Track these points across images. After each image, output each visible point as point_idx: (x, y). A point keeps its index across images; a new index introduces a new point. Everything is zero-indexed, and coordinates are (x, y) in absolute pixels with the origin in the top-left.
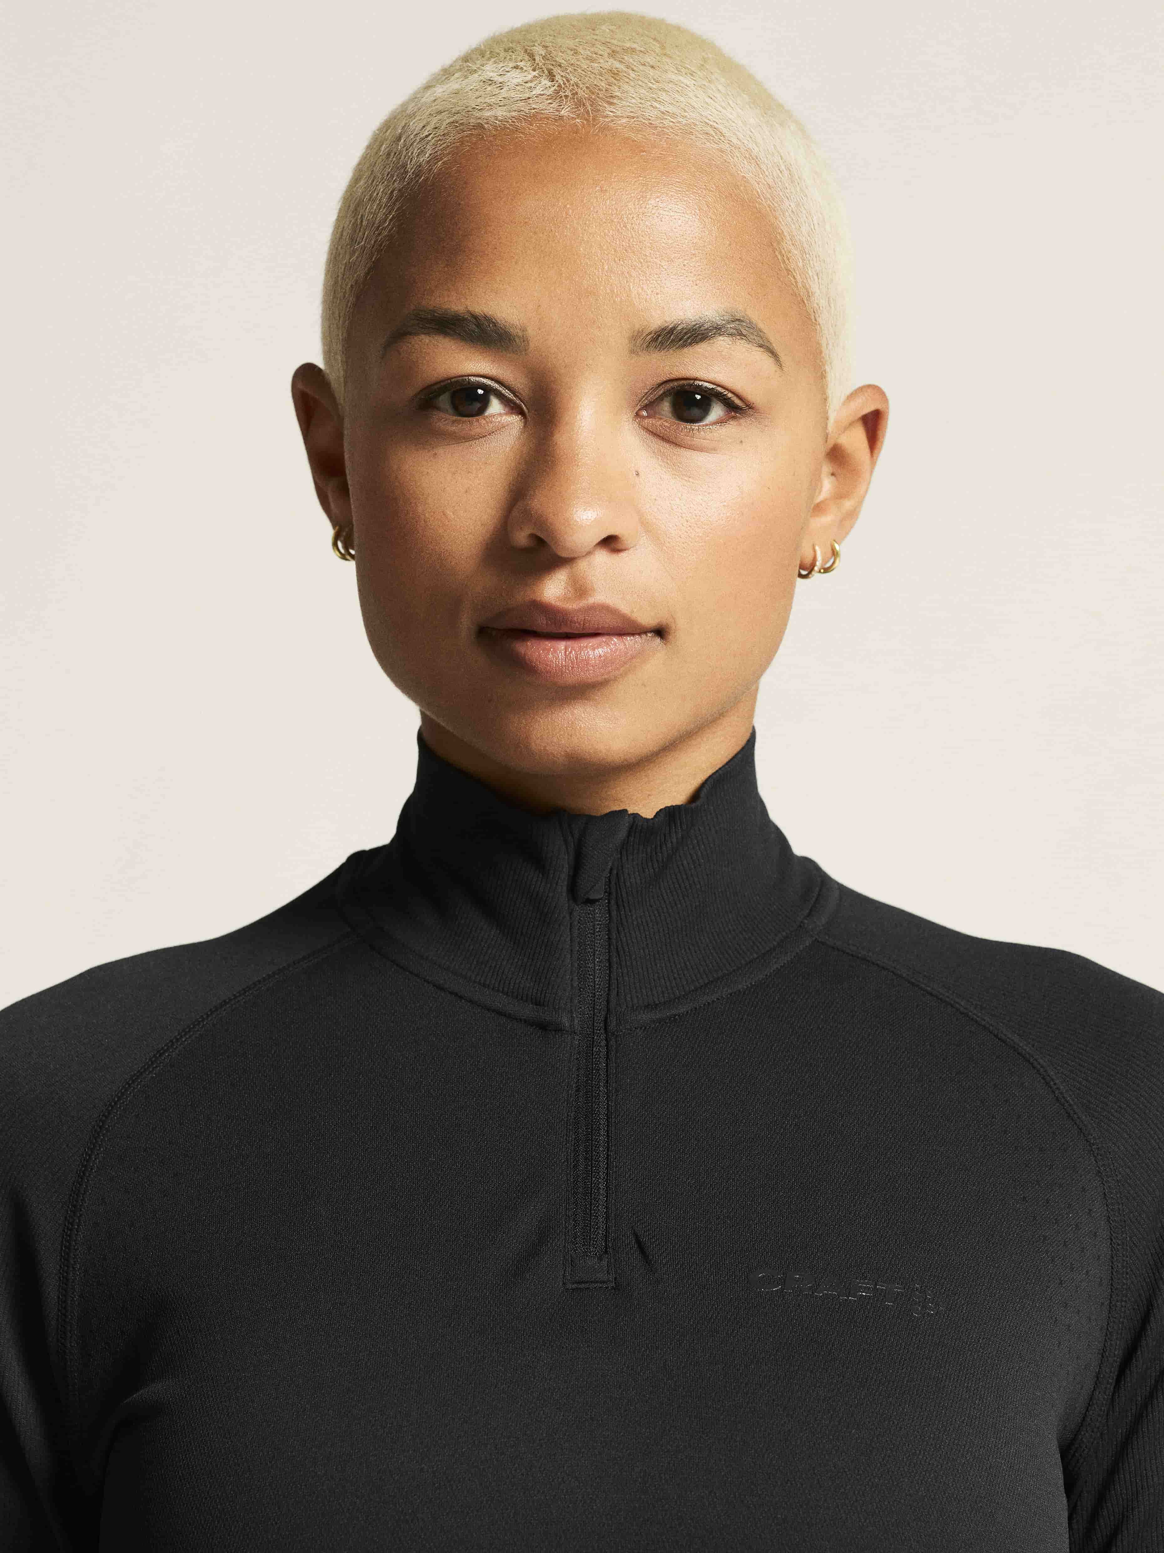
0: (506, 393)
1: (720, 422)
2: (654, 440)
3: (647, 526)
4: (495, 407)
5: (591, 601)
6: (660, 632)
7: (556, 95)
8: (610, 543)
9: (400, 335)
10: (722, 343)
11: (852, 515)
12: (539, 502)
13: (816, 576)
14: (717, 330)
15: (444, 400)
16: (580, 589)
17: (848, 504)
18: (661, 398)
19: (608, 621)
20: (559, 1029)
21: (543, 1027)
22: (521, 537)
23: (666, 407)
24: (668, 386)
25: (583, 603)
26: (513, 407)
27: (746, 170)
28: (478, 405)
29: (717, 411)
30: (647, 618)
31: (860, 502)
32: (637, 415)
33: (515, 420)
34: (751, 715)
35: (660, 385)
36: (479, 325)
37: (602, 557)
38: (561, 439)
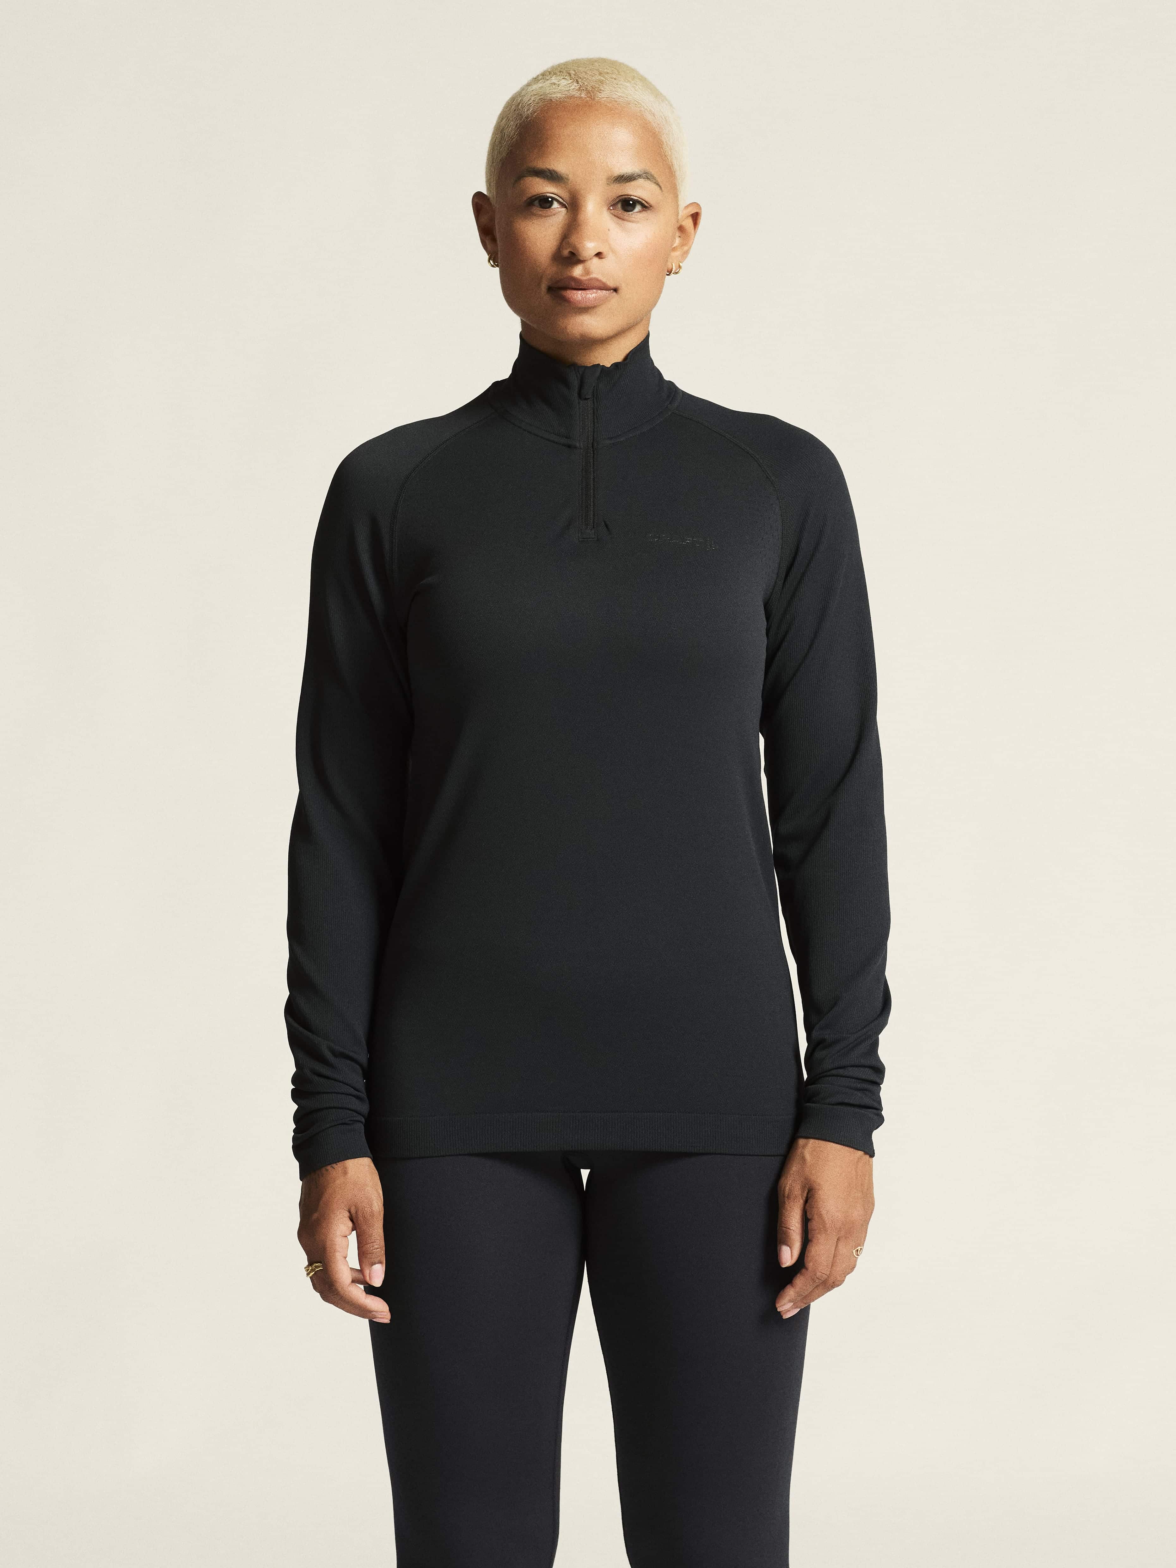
0: (560, 200)
1: (640, 212)
2: (615, 218)
3: (613, 251)
4: (555, 205)
5: (591, 276)
6: (616, 290)
7: (579, 89)
8: (599, 255)
9: (520, 177)
10: (641, 181)
11: (688, 252)
12: (574, 239)
13: (673, 274)
14: (639, 176)
15: (536, 203)
16: (587, 272)
17: (686, 248)
18: (618, 203)
19: (597, 284)
20: (575, 447)
21: (569, 446)
22: (566, 253)
23: (619, 205)
24: (621, 198)
25: (588, 277)
26: (563, 205)
27: (649, 118)
28: (548, 205)
29: (638, 208)
30: (611, 284)
31: (691, 247)
32: (609, 209)
33: (564, 209)
34: (648, 327)
35: (618, 197)
36: (551, 173)
37: (596, 260)
38: (581, 217)
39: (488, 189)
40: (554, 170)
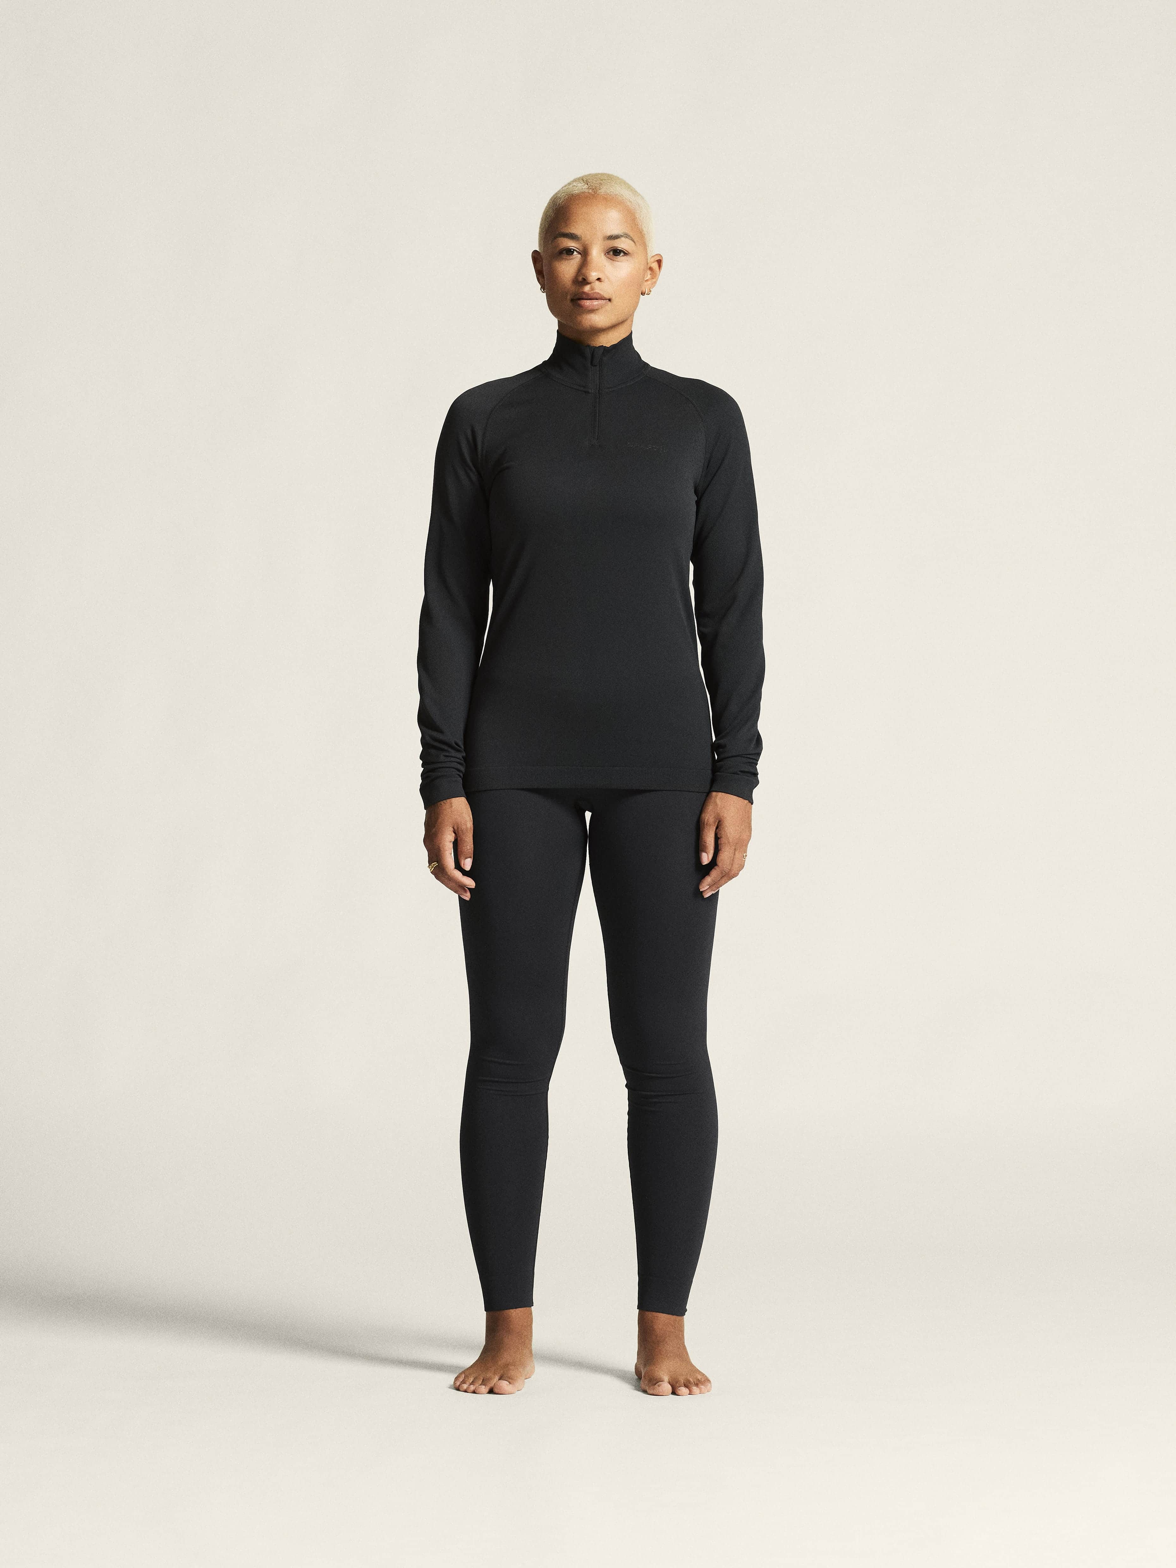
0: (578, 250)
1: (623, 256)
2: (608, 259)
3: (608, 278)
4: (575, 253)
5: (595, 291)
6: (610, 300)
7: (588, 188)
8: (599, 279)
9: (555, 238)
10: (623, 239)
11: (655, 282)
12: (584, 271)
13: (646, 295)
14: (622, 236)
15: (564, 252)
16: (592, 289)
17: (654, 280)
18: (610, 251)
19: (598, 296)
20: (588, 392)
21: (586, 392)
22: (580, 279)
23: (611, 253)
24: (611, 249)
25: (592, 292)
26: (579, 253)
27: (629, 204)
28: (571, 253)
29: (622, 254)
30: (607, 296)
31: (657, 280)
32: (605, 254)
33: (579, 256)
34: (631, 326)
35: (610, 249)
36: (572, 235)
37: (597, 282)
38: (589, 258)
39: (540, 249)
40: (573, 234)
